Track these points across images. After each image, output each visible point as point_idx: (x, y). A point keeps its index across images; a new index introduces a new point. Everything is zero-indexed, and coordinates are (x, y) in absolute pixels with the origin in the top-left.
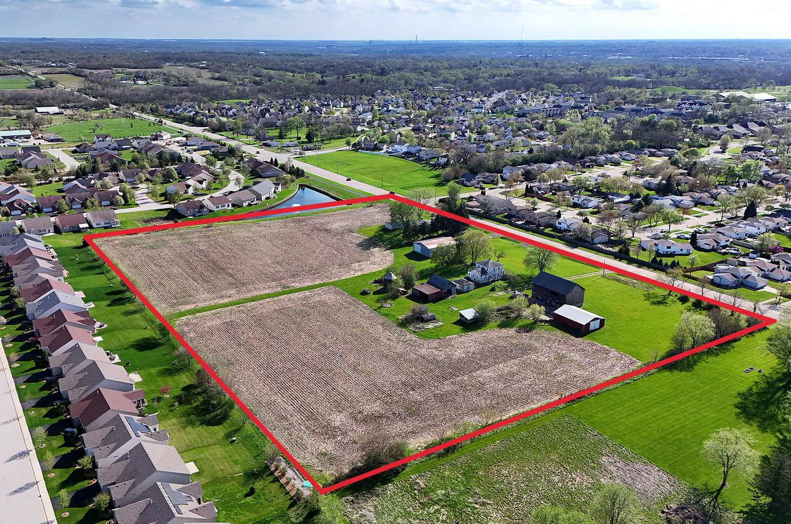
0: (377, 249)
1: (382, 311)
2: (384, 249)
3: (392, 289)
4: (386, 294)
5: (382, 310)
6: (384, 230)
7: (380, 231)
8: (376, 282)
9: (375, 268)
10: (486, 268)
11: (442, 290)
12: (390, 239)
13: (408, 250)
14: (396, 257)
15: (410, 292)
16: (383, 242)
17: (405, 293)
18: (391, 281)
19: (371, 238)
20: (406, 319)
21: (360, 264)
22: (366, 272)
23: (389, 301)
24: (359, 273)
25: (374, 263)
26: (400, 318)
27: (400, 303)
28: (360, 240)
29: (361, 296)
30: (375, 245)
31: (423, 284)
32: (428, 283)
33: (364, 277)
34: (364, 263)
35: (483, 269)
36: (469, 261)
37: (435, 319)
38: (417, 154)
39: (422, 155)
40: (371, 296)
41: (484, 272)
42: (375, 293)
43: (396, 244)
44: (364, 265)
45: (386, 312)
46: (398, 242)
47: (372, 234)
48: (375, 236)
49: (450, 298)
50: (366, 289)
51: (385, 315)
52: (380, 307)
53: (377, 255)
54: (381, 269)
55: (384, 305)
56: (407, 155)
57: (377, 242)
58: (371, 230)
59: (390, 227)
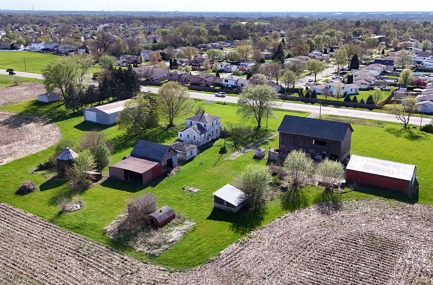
0: (32, 125)
1: (66, 221)
2: (42, 124)
3: (74, 175)
4: (65, 186)
5: (67, 219)
6: (38, 104)
7: (32, 105)
8: (41, 168)
9: (35, 149)
10: (202, 124)
11: (160, 162)
12: (48, 112)
13: (78, 120)
14: (63, 130)
15: (106, 174)
16: (39, 116)
17: (98, 177)
18: (71, 162)
19: (21, 114)
20: (121, 229)
21: (10, 145)
22: (21, 155)
23: (76, 198)
24: (10, 159)
25: (33, 142)
26: (109, 228)
27: (96, 198)
28: (7, 117)
29: (19, 198)
30: (28, 121)
31: (125, 158)
32: (133, 155)
33: (19, 163)
34: (16, 143)
35: (199, 125)
36: (163, 122)
37: (173, 217)
38: (55, 49)
39: (61, 49)
40: (38, 194)
41: (202, 129)
42: (44, 187)
43: (59, 116)
44: (15, 146)
45: (75, 222)
46: (60, 114)
47: (22, 110)
48: (27, 111)
49: (173, 172)
50: (27, 182)
51: (77, 228)
52: (61, 213)
53: (35, 131)
54: (44, 148)
55: (69, 206)
56: (45, 50)
57: (31, 117)
58: (19, 105)
59: (45, 100)
